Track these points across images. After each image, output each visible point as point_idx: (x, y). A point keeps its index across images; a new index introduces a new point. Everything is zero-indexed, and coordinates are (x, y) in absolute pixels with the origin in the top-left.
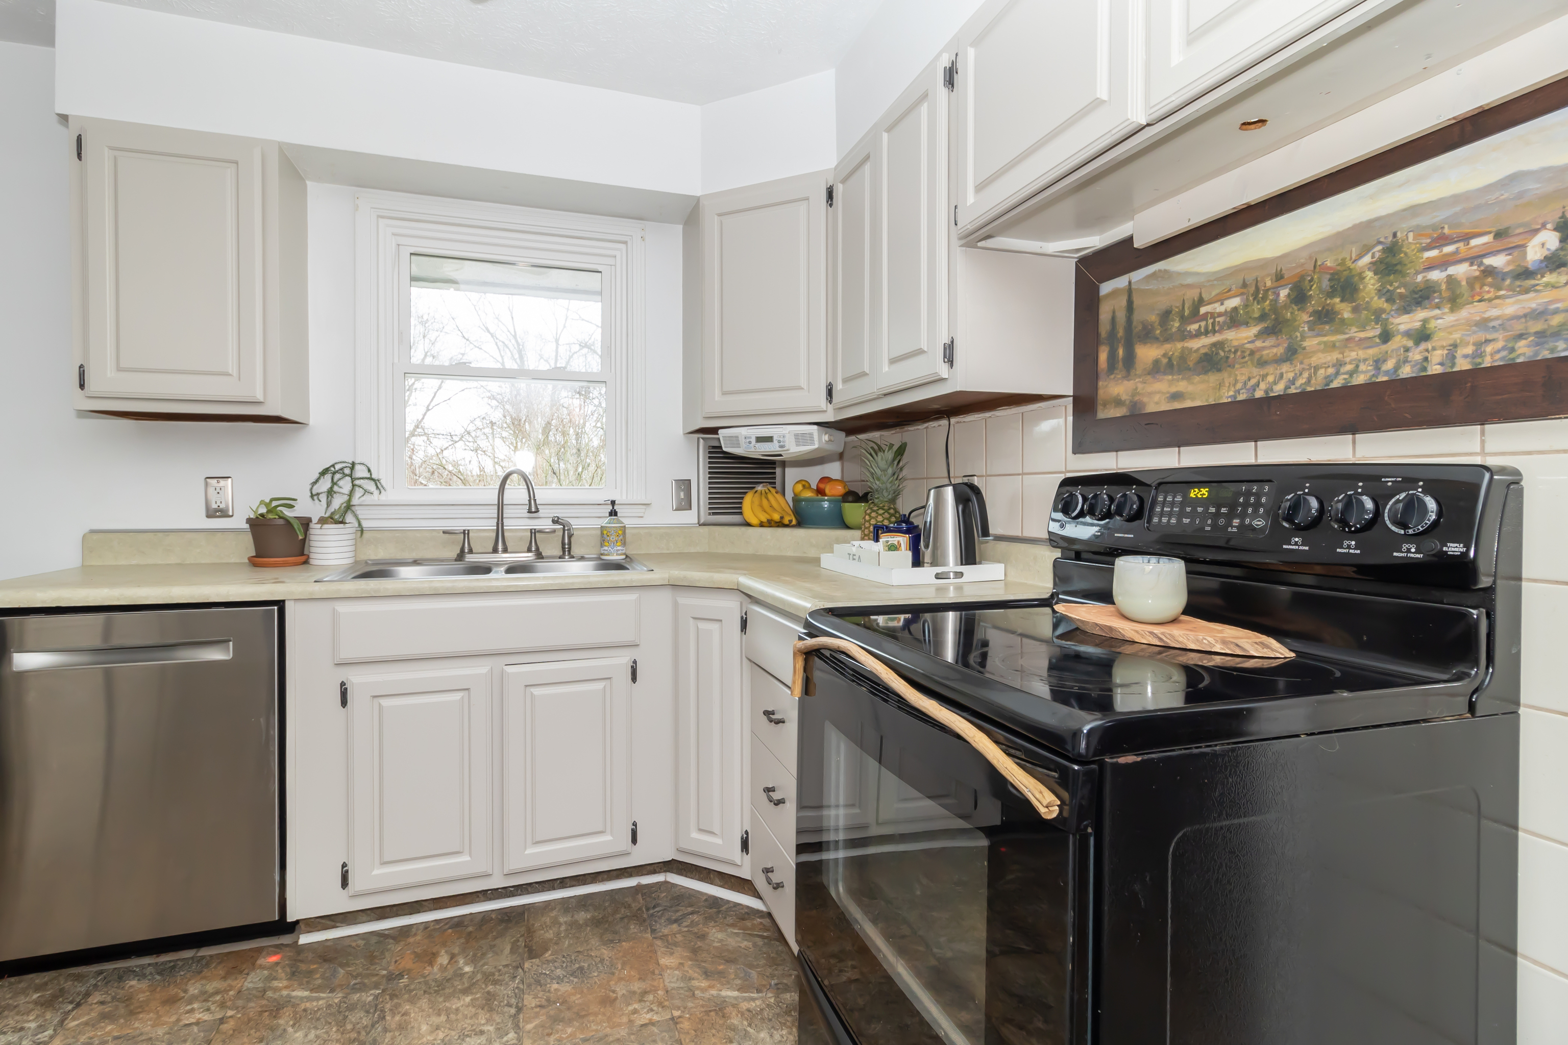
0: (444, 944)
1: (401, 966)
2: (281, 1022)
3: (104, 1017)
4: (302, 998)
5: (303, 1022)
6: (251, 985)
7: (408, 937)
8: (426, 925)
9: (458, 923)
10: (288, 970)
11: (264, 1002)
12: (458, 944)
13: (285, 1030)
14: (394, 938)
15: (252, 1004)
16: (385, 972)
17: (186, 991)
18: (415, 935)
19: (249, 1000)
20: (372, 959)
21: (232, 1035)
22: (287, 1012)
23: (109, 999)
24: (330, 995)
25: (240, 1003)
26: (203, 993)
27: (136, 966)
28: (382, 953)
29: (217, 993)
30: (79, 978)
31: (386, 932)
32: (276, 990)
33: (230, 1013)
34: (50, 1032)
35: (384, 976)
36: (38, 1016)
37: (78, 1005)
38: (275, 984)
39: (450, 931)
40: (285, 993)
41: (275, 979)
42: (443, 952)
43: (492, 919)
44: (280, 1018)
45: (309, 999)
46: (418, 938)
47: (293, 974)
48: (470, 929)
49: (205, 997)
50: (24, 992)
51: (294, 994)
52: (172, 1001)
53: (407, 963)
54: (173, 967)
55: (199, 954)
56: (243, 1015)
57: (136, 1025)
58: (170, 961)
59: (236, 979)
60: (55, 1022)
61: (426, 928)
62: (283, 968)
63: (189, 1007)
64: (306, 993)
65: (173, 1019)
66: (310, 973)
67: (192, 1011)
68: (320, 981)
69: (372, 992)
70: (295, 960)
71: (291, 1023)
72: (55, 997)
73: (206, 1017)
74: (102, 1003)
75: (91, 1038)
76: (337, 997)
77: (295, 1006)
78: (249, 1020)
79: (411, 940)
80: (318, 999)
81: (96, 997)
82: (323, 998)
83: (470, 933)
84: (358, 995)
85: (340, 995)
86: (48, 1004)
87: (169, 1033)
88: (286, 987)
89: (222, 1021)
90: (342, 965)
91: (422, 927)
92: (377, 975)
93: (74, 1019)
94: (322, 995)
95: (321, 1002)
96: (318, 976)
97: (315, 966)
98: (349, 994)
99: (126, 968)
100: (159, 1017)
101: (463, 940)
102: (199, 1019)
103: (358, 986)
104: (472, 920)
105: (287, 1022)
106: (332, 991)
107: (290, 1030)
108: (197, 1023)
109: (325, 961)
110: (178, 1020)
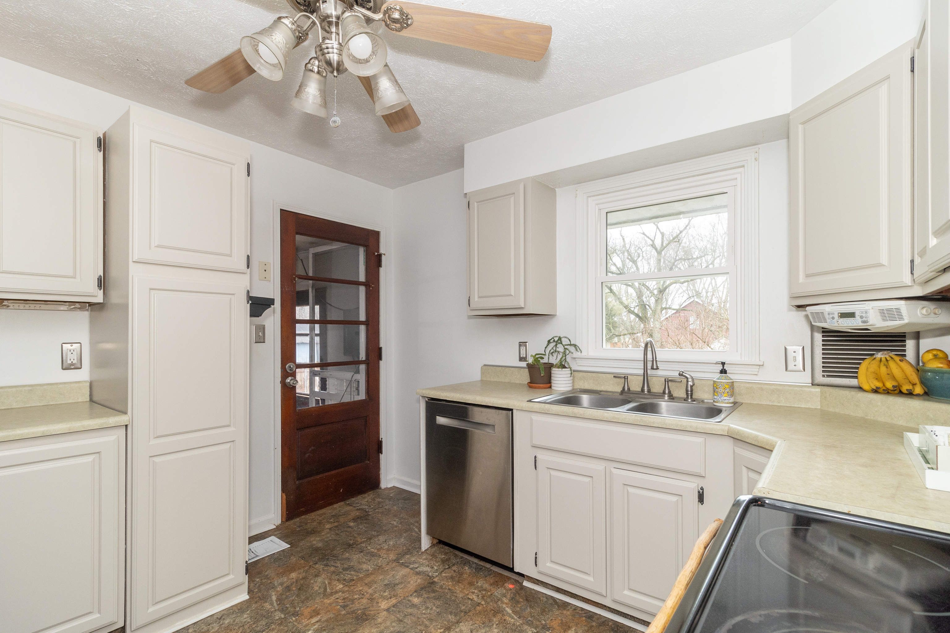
0: (577, 624)
1: (552, 624)
2: (495, 620)
3: (452, 578)
4: (508, 613)
5: (501, 626)
6: (496, 594)
7: (564, 609)
8: (576, 608)
9: (591, 616)
10: (512, 595)
11: (495, 606)
12: (583, 629)
13: (493, 624)
14: (558, 606)
15: (491, 604)
16: (544, 622)
17: (477, 583)
18: (568, 610)
19: (492, 601)
20: (543, 611)
21: (477, 613)
22: (499, 616)
23: (457, 571)
24: (518, 619)
25: (489, 600)
26: (482, 587)
27: (472, 561)
28: (549, 611)
29: (485, 590)
30: (456, 556)
31: (558, 601)
32: (503, 603)
33: (483, 603)
34: (437, 574)
35: (542, 624)
36: (438, 565)
37: (449, 568)
38: (504, 599)
39: (584, 618)
40: (504, 606)
41: (505, 597)
42: (573, 629)
43: (608, 625)
44: (495, 617)
45: (510, 616)
46: (569, 613)
47: (513, 598)
48: (594, 624)
49: (481, 589)
50: (441, 553)
51: (507, 609)
52: (471, 584)
53: (555, 624)
54: (481, 569)
55: (491, 568)
56: (486, 606)
57: (457, 588)
58: (481, 565)
59: (494, 588)
60: (440, 571)
61: (575, 610)
62: (511, 593)
63: (474, 591)
64: (510, 612)
65: (467, 593)
66: (518, 602)
67: (473, 593)
68: (518, 609)
69: (533, 629)
70: (517, 592)
71: (497, 623)
72: (447, 560)
73: (476, 599)
74: (455, 571)
75: (444, 584)
76: (519, 622)
77: (503, 615)
78: (486, 611)
79: (565, 612)
80: (513, 618)
81: (454, 568)
82: (514, 619)
83: (593, 626)
84: (527, 627)
85: (521, 622)
86: (443, 561)
87: (462, 598)
88: (506, 604)
89: (479, 604)
90: (531, 607)
91: (573, 608)
92: (540, 621)
93: (445, 573)
94: (515, 617)
95: (512, 620)
96: (519, 606)
97: (522, 600)
98: (524, 623)
99: (469, 560)
100: (464, 589)
101: (586, 628)
102: (473, 598)
103: (530, 622)
104: (598, 619)
105: (496, 621)
106: (519, 618)
107: (495, 626)
108: (472, 600)
109: (527, 600)
110: (468, 594)
